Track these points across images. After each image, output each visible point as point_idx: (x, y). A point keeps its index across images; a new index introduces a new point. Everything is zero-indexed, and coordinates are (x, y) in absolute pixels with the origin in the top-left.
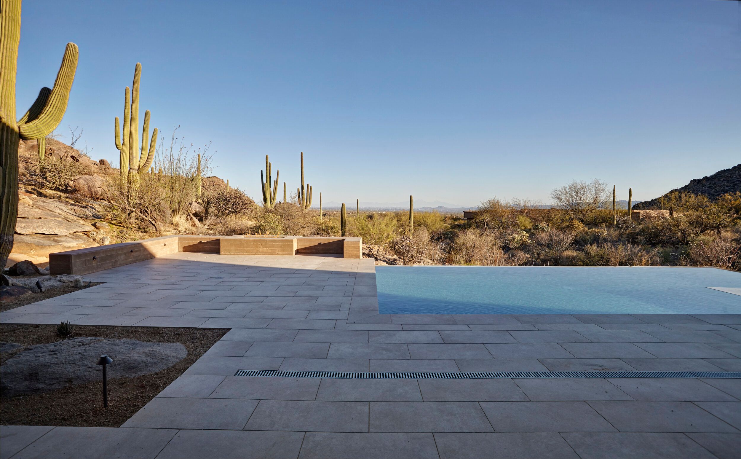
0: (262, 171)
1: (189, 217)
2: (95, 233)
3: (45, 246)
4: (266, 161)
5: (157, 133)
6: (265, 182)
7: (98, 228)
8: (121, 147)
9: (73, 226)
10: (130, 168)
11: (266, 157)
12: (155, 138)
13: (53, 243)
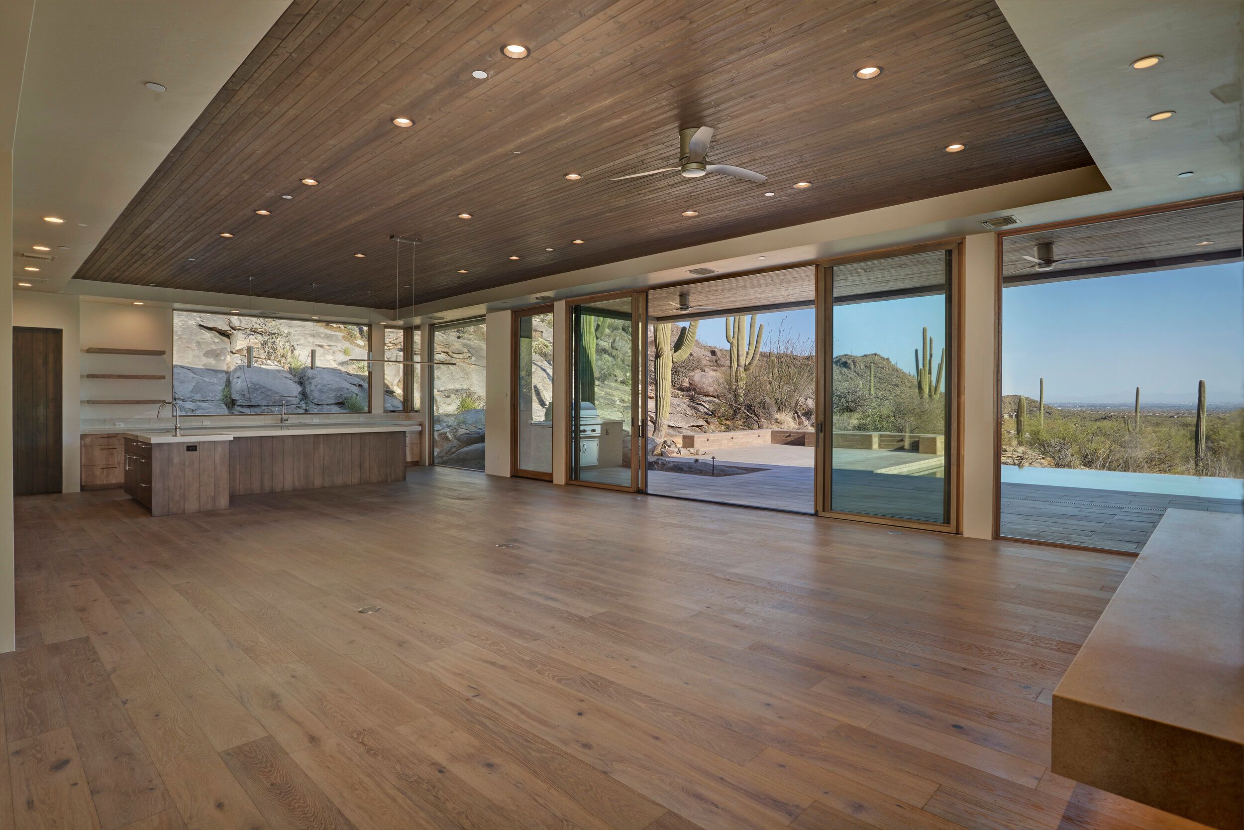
0: (917, 351)
1: (796, 414)
2: (706, 428)
3: (673, 436)
4: (923, 336)
5: (763, 328)
6: (921, 366)
7: (709, 424)
8: (731, 341)
9: (691, 420)
10: (738, 365)
11: (923, 330)
12: (761, 334)
13: (678, 434)
